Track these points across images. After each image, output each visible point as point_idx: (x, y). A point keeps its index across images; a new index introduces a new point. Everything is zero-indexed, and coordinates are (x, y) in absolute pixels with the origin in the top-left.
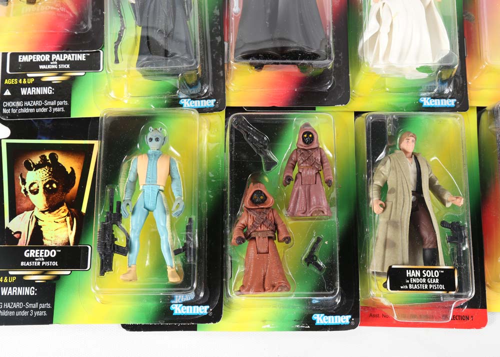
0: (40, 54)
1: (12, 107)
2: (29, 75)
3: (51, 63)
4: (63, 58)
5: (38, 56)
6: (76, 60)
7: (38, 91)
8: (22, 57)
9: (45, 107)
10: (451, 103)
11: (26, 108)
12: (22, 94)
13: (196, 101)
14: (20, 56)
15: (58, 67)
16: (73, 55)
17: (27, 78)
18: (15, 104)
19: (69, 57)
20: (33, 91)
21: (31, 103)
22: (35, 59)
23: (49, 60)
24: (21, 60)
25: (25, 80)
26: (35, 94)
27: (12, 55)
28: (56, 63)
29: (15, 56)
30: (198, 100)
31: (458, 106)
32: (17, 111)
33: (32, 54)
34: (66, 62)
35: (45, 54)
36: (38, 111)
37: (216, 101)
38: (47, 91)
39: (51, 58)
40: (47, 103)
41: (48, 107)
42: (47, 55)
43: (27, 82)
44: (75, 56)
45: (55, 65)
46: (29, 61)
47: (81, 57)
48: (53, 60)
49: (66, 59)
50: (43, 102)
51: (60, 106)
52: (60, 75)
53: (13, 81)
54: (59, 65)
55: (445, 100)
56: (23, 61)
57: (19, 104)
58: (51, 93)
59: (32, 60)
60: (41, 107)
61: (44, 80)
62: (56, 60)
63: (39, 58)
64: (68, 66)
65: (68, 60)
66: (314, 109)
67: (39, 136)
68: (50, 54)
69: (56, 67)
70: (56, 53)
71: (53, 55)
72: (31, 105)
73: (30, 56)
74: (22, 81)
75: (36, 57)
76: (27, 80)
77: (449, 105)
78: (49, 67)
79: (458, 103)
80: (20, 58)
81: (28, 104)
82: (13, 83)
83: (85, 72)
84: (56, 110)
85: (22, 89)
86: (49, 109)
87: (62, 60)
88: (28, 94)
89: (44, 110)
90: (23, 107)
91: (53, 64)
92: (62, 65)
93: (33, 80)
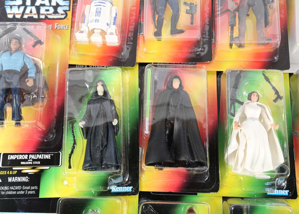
0: (22, 154)
1: (2, 190)
2: (14, 168)
3: (29, 160)
4: (36, 157)
5: (20, 155)
6: (44, 158)
7: (19, 179)
8: (10, 156)
9: (23, 190)
10: (285, 193)
11: (11, 191)
12: (9, 181)
13: (120, 187)
14: (9, 156)
15: (33, 163)
16: (43, 155)
17: (12, 170)
18: (4, 188)
19: (40, 157)
20: (16, 179)
21: (14, 187)
22: (19, 158)
23: (27, 158)
24: (10, 158)
25: (11, 171)
26: (17, 181)
27: (4, 154)
28: (32, 160)
29: (6, 155)
30: (121, 186)
31: (290, 195)
32: (5, 193)
33: (17, 154)
34: (38, 160)
35: (25, 154)
36: (18, 193)
37: (133, 188)
38: (25, 179)
39: (28, 157)
40: (24, 188)
41: (25, 190)
42: (26, 155)
43: (12, 173)
44: (44, 156)
45: (31, 161)
46: (15, 159)
47: (48, 157)
48: (30, 158)
49: (38, 158)
50: (22, 187)
51: (33, 190)
52: (34, 168)
53: (3, 173)
54: (34, 162)
55: (281, 190)
56: (10, 159)
57: (6, 188)
58: (27, 181)
59: (16, 158)
60: (20, 190)
61: (23, 172)
62: (32, 158)
63: (21, 157)
64: (39, 163)
65: (39, 158)
66: (196, 194)
67: (18, 210)
68: (28, 154)
69: (32, 164)
70: (32, 154)
71: (30, 155)
72: (14, 189)
73: (15, 155)
74: (10, 172)
75: (19, 156)
76: (12, 172)
77: (284, 194)
78: (27, 163)
79: (290, 193)
80: (9, 157)
81: (12, 188)
82: (3, 174)
83: (50, 167)
84: (30, 192)
85: (9, 178)
86: (25, 192)
87: (35, 158)
88: (12, 181)
89: (22, 192)
90: (9, 191)
91: (30, 161)
92: (35, 162)
93: (16, 172)
